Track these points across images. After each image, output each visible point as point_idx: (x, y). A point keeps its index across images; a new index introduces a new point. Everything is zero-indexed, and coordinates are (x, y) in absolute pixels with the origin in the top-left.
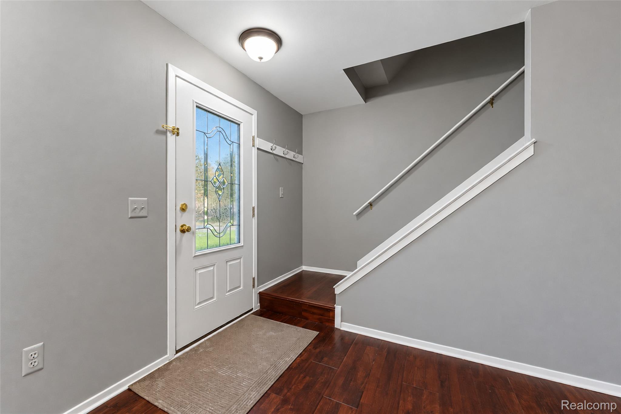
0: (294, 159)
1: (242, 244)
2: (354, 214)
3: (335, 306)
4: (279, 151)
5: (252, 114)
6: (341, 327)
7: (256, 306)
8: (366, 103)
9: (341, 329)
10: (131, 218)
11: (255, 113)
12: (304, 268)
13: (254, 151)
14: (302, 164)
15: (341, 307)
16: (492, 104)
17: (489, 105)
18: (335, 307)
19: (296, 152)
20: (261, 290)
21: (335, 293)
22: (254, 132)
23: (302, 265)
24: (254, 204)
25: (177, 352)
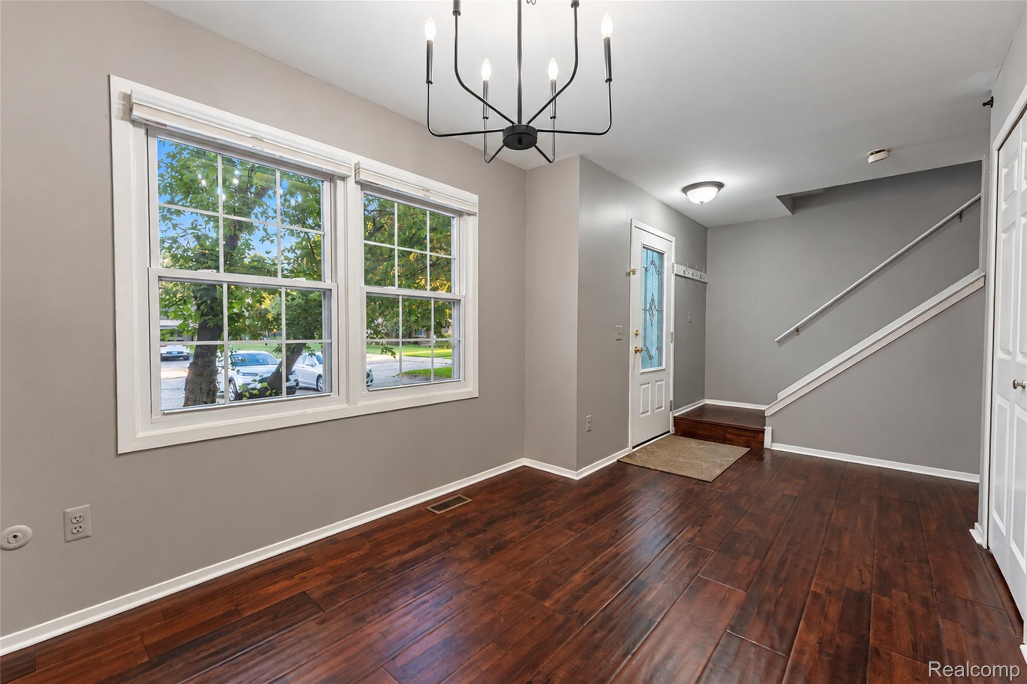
0: (700, 280)
1: (664, 367)
2: (776, 340)
3: (765, 427)
4: (690, 273)
5: (672, 242)
6: (771, 447)
7: (672, 429)
8: (793, 214)
9: (772, 448)
10: (617, 340)
11: (673, 239)
12: (707, 402)
13: (673, 277)
14: (706, 283)
15: (771, 428)
16: (961, 218)
17: (957, 218)
18: (765, 429)
19: (696, 269)
20: (676, 415)
21: (766, 415)
22: (673, 261)
23: (704, 398)
24: (672, 330)
25: (634, 448)
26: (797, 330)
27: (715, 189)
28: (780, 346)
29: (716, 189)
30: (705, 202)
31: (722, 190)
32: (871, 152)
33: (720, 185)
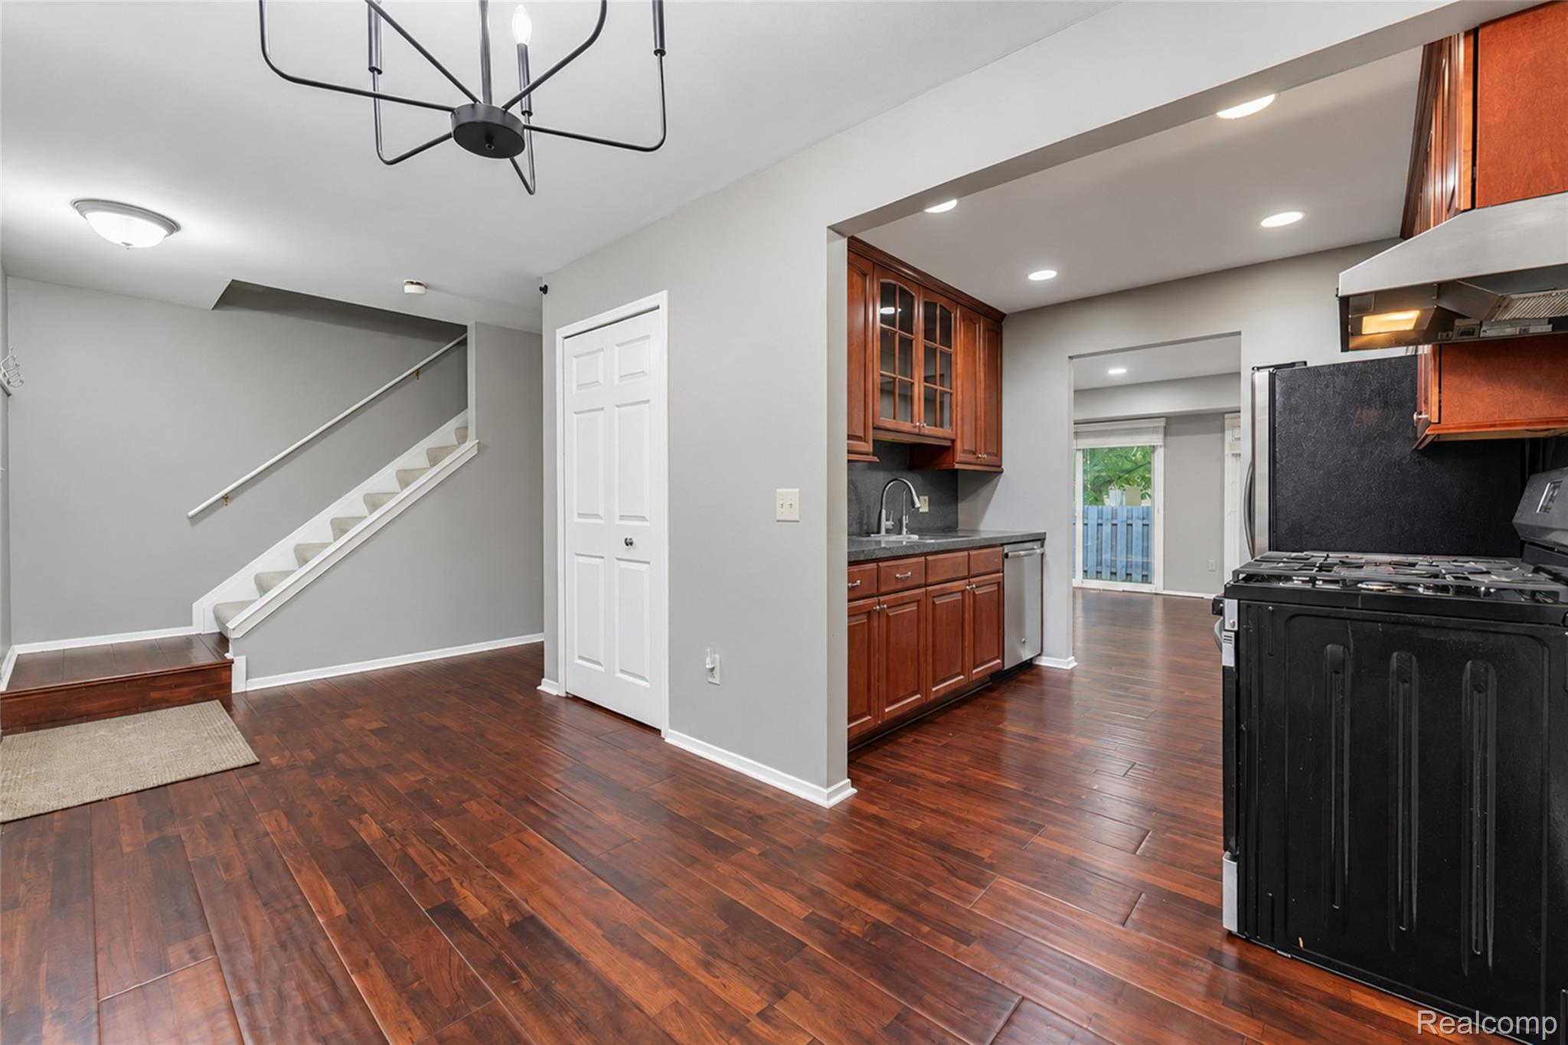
2: (188, 515)
3: (229, 656)
6: (246, 687)
8: (213, 309)
9: (248, 690)
12: (21, 649)
14: (10, 394)
15: (244, 657)
16: (418, 375)
21: (233, 638)
26: (226, 498)
27: (162, 231)
28: (193, 524)
29: (164, 232)
30: (135, 246)
31: (175, 235)
32: (411, 280)
33: (172, 226)
